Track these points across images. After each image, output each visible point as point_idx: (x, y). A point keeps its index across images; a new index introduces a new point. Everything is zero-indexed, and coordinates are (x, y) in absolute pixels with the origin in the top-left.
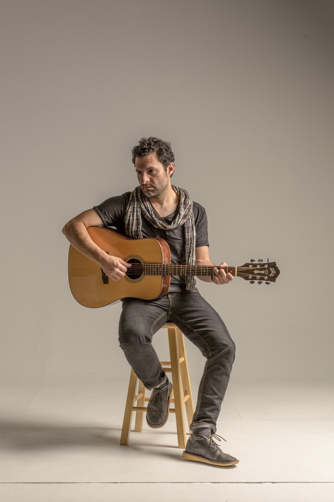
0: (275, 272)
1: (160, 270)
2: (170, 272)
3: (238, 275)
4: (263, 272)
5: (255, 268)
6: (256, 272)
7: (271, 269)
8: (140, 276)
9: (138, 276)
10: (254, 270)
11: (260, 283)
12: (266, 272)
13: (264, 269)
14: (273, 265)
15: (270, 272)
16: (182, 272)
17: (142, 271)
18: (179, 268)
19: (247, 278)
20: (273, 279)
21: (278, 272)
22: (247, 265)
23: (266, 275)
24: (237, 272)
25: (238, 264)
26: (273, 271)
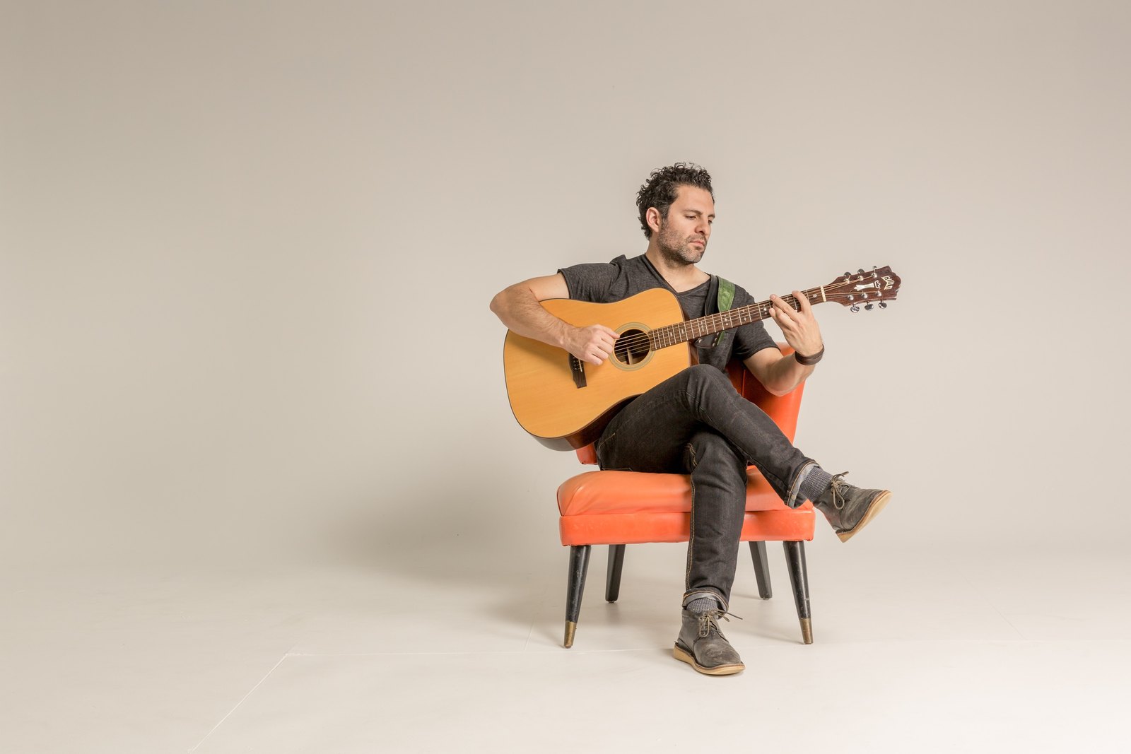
0: (893, 282)
1: (683, 332)
2: (701, 329)
3: (827, 300)
4: (871, 285)
5: (854, 281)
6: (859, 287)
7: (883, 278)
8: (646, 353)
9: (645, 354)
10: (854, 285)
11: (869, 307)
12: (877, 285)
13: (872, 280)
14: (886, 271)
15: (883, 284)
16: (725, 323)
17: (649, 344)
18: (717, 319)
19: (845, 302)
20: (891, 294)
21: (897, 281)
22: (840, 280)
23: (877, 290)
24: (825, 293)
25: (823, 280)
26: (888, 281)
